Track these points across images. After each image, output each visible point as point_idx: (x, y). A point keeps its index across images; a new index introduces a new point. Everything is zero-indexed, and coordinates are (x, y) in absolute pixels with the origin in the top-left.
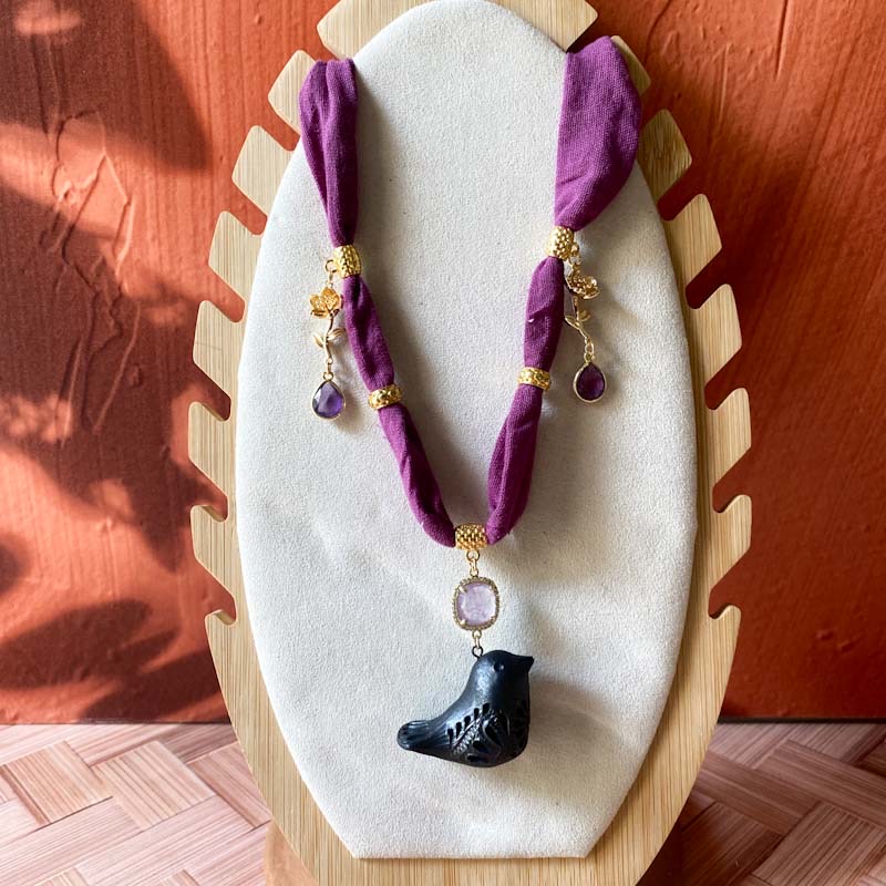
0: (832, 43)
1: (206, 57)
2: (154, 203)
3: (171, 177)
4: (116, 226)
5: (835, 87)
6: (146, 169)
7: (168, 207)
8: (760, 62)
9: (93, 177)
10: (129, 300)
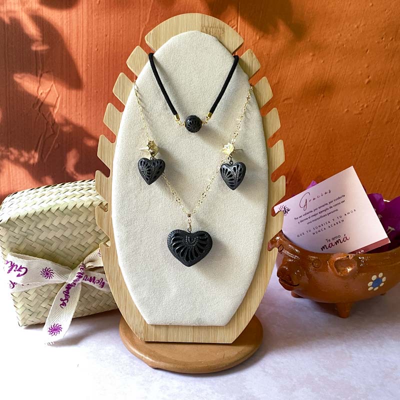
2: (66, 97)
3: (71, 90)
4: (54, 103)
6: (64, 88)
9: (49, 89)
10: (57, 124)
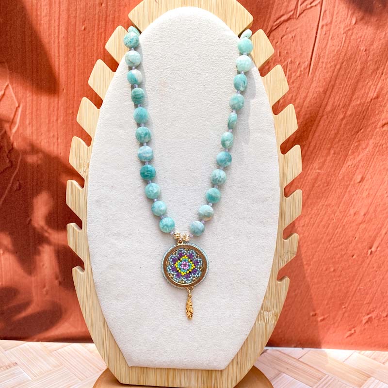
0: (332, 64)
1: (59, 43)
2: (31, 108)
3: (39, 96)
4: (12, 116)
5: (332, 83)
6: (28, 92)
7: (37, 110)
8: (302, 69)
9: (3, 92)
10: (17, 151)
